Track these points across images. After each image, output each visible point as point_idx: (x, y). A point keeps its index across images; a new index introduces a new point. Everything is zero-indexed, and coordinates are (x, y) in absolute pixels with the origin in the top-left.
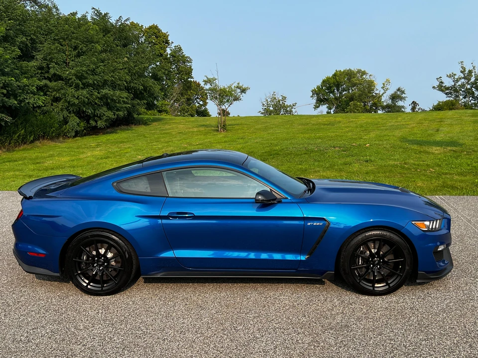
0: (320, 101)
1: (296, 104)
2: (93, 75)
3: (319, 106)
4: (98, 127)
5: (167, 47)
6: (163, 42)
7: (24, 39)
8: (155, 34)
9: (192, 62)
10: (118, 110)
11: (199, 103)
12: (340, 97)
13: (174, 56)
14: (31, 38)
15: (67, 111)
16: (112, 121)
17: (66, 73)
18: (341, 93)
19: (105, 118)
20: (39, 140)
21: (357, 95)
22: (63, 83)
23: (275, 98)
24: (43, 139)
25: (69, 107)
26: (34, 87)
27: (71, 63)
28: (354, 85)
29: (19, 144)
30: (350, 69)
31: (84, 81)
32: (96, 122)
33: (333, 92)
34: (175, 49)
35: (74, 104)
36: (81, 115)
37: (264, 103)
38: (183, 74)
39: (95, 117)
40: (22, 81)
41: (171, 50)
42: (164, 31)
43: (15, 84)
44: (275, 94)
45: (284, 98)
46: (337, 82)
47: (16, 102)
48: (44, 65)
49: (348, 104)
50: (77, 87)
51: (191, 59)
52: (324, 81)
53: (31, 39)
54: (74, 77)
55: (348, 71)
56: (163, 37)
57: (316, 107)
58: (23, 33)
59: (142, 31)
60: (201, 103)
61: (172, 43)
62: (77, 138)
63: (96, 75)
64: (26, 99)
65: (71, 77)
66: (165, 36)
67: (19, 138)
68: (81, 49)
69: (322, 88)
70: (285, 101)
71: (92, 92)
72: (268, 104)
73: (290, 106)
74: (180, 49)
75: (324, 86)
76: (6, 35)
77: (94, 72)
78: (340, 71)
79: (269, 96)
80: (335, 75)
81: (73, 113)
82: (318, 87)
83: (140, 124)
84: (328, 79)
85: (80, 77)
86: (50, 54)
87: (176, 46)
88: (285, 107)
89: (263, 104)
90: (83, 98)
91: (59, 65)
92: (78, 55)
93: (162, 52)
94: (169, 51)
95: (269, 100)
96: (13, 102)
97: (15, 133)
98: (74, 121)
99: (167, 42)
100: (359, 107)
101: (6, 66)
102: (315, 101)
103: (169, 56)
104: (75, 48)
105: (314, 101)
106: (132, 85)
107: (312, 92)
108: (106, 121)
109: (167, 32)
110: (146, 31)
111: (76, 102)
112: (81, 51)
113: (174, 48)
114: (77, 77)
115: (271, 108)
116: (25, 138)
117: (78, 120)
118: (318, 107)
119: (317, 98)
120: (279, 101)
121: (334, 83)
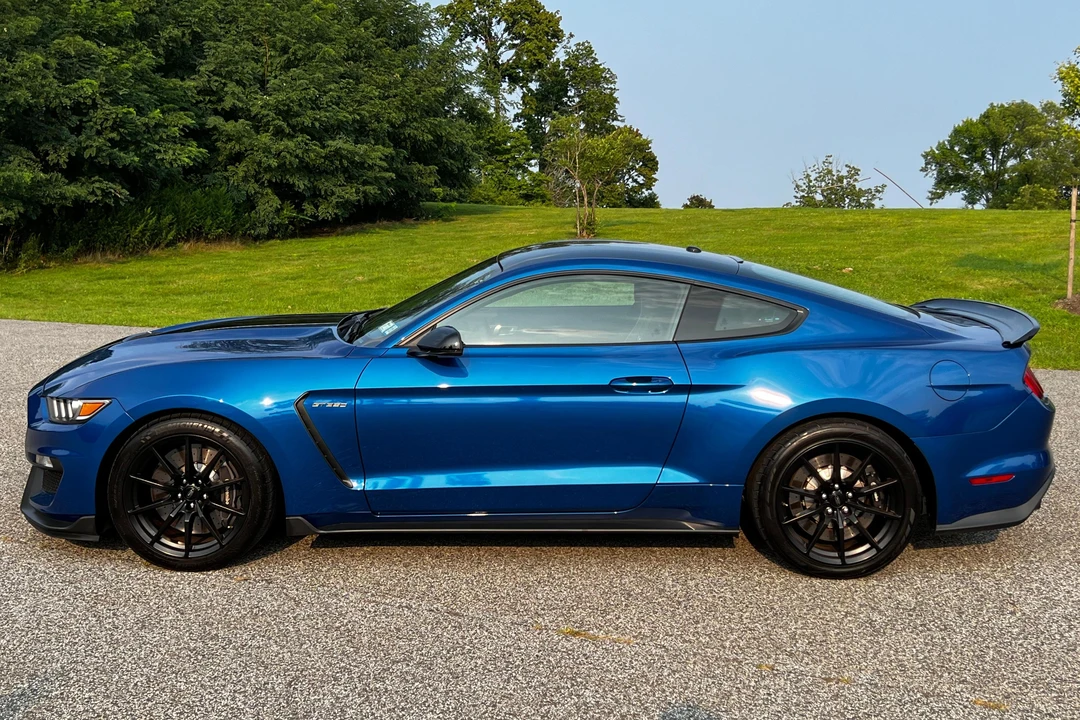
0: (946, 183)
1: (884, 186)
2: (313, 109)
3: (943, 194)
4: (320, 219)
5: (555, 46)
6: (547, 34)
7: (177, 32)
8: (528, 15)
9: (615, 82)
10: (365, 183)
11: (635, 181)
12: (1000, 173)
13: (572, 68)
14: (192, 30)
15: (257, 181)
16: (355, 206)
17: (259, 103)
18: (1003, 162)
19: (334, 200)
20: (187, 241)
21: (1039, 167)
22: (248, 125)
23: (830, 172)
24: (198, 240)
25: (260, 173)
26: (176, 129)
27: (272, 82)
28: (1034, 143)
29: (143, 248)
30: (1023, 102)
31: (294, 121)
32: (317, 207)
33: (981, 159)
34: (577, 50)
35: (269, 169)
36: (285, 192)
37: (800, 183)
38: (592, 110)
39: (316, 196)
40: (151, 115)
41: (568, 53)
42: (550, 9)
43: (140, 121)
44: (830, 160)
45: (854, 172)
46: (992, 133)
47: (137, 159)
48: (214, 86)
49: (1015, 192)
50: (279, 133)
51: (613, 76)
52: (957, 132)
53: (194, 33)
54: (272, 114)
55: (1018, 105)
56: (546, 22)
57: (936, 196)
58: (178, 21)
59: (498, 9)
60: (641, 179)
61: (572, 36)
62: (272, 242)
63: (319, 109)
64: (159, 151)
65: (266, 112)
66: (553, 21)
67: (144, 235)
68: (294, 54)
69: (952, 148)
70: (856, 180)
71: (306, 144)
72: (809, 187)
73: (869, 191)
74: (589, 51)
75: (956, 143)
76: (142, 24)
77: (315, 104)
78: (1002, 106)
79: (813, 164)
80: (986, 116)
81: (269, 186)
82: (941, 146)
83: (427, 219)
84: (969, 124)
85: (286, 113)
86: (227, 63)
87: (579, 44)
88: (855, 195)
89: (797, 186)
90: (288, 156)
91: (244, 86)
92: (287, 67)
93: (541, 57)
94: (560, 55)
95: (813, 176)
96: (131, 158)
97: (134, 223)
98: (269, 204)
99: (557, 35)
100: (1046, 200)
101: (122, 84)
102: (933, 181)
103: (561, 67)
104: (285, 50)
105: (930, 180)
106: (408, 131)
107: (925, 156)
108: (338, 205)
109: (557, 12)
110: (507, 9)
111: (274, 163)
112: (292, 58)
113: (574, 48)
114: (279, 113)
115: (819, 197)
116: (156, 235)
117: (276, 202)
118: (941, 196)
119: (939, 173)
120: (840, 179)
121: (983, 137)
